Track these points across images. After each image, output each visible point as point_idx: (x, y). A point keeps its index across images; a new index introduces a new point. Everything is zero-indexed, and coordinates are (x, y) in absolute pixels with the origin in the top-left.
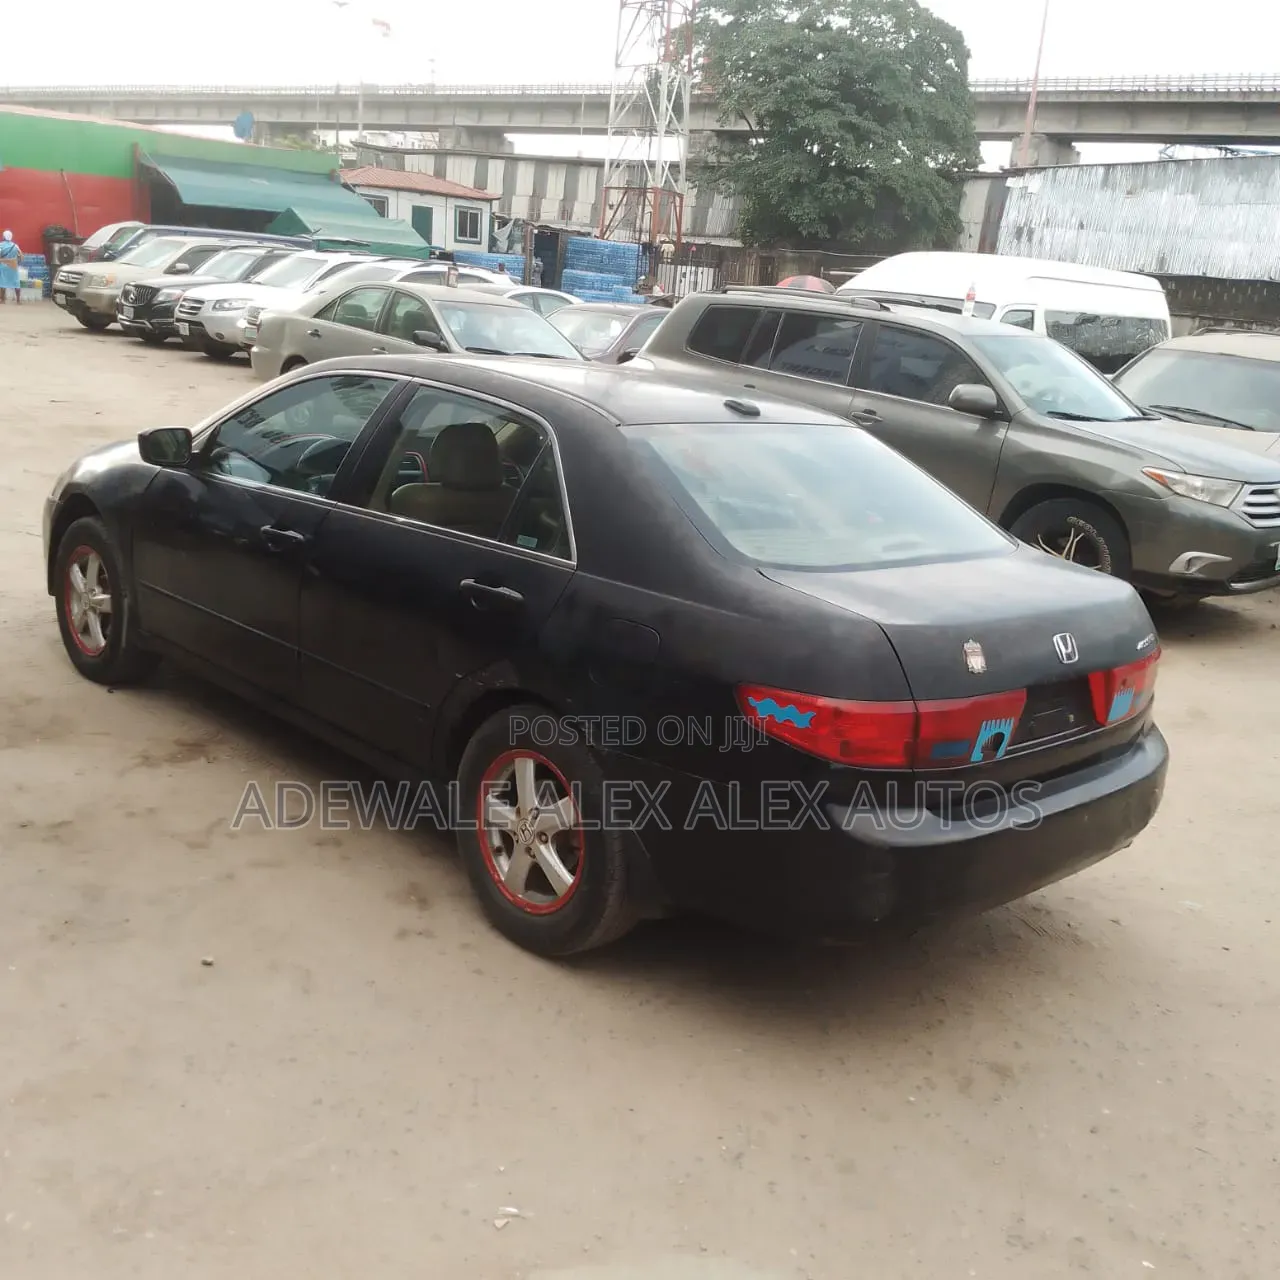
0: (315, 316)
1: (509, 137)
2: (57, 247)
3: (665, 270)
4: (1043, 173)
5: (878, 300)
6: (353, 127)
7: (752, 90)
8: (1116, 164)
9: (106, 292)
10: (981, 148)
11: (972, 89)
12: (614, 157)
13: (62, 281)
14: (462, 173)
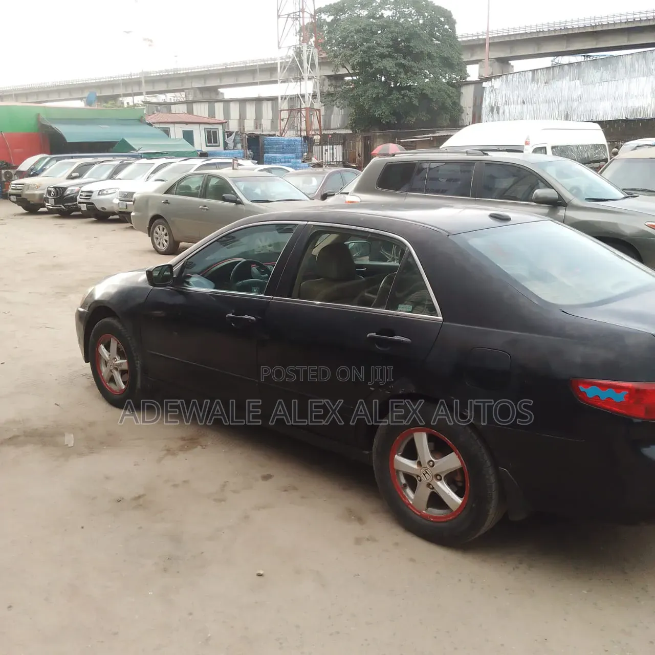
0: (165, 193)
1: (221, 90)
2: (3, 172)
3: (316, 149)
4: (501, 78)
5: (482, 150)
6: (141, 94)
7: (349, 52)
8: (538, 69)
9: (37, 192)
10: (467, 69)
11: (459, 40)
12: (283, 94)
13: (12, 189)
14: (201, 110)
